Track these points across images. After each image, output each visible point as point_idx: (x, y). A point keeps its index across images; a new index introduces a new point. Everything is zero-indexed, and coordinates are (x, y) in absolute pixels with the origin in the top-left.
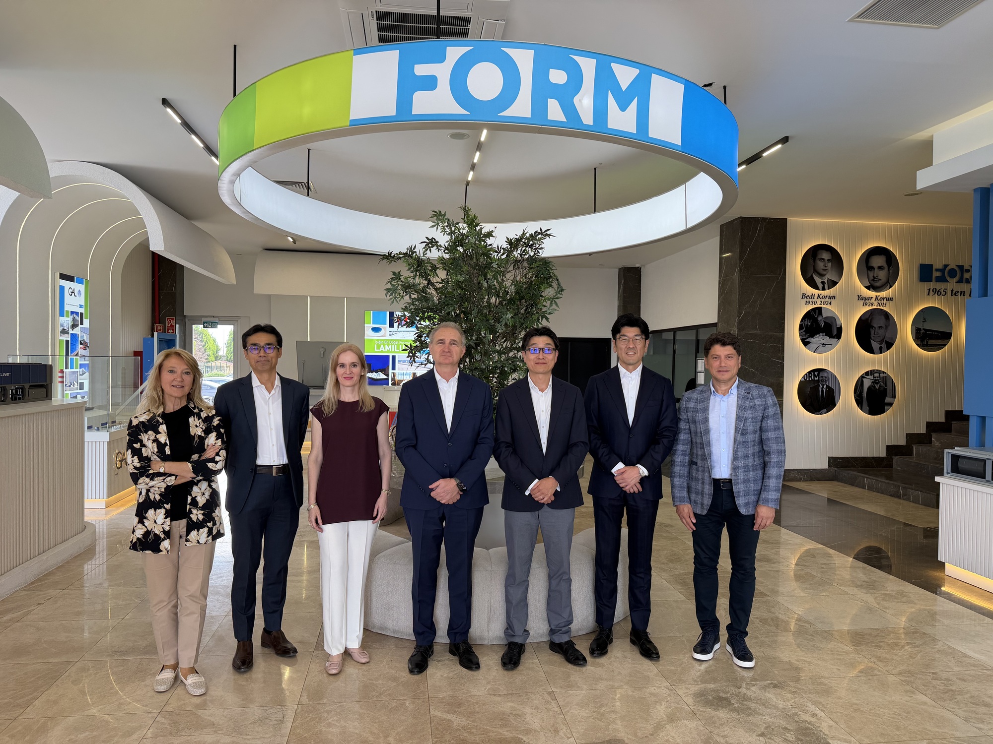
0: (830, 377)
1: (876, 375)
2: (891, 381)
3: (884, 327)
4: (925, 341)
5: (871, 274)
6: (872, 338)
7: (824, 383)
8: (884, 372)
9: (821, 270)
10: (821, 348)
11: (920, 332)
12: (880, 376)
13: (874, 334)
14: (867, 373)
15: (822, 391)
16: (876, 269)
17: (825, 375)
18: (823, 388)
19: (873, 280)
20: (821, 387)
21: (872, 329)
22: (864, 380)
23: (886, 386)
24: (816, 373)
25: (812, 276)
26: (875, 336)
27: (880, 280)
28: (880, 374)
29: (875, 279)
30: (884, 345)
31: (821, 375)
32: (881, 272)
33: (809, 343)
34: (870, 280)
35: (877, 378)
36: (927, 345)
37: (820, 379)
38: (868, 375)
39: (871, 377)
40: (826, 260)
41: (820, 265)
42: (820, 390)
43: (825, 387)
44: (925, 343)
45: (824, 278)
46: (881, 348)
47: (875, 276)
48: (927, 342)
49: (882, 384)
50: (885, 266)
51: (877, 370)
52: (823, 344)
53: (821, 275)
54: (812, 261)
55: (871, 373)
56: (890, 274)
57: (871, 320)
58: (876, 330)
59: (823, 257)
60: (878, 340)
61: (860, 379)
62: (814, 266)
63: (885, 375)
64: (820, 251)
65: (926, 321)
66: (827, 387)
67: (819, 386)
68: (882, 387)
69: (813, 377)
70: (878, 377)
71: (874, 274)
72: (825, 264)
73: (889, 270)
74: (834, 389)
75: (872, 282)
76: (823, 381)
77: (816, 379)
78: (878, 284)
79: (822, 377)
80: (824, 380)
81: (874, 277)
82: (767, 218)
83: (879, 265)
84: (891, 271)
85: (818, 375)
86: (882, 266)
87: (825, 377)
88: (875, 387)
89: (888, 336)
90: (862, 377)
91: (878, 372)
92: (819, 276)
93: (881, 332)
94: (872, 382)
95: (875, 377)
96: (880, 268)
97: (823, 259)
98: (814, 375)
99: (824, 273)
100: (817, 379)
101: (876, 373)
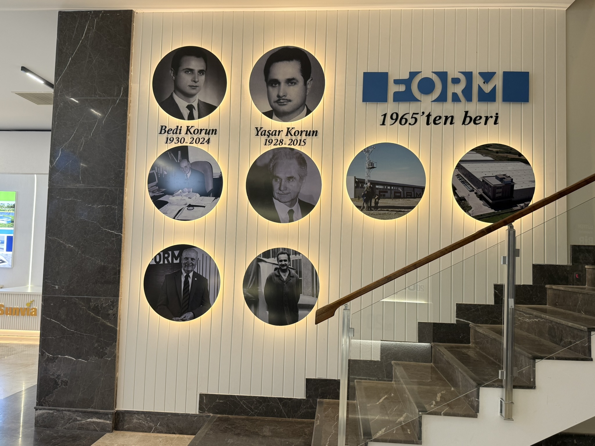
0: (201, 259)
1: (283, 257)
2: (310, 268)
3: (298, 177)
4: (373, 201)
5: (274, 92)
6: (276, 195)
7: (190, 269)
8: (296, 253)
9: (188, 88)
10: (185, 212)
11: (362, 186)
12: (289, 258)
13: (280, 189)
14: (266, 254)
15: (187, 282)
16: (283, 84)
17: (192, 255)
18: (187, 277)
19: (277, 102)
20: (185, 274)
21: (276, 180)
22: (262, 264)
23: (300, 276)
24: (176, 253)
25: (171, 96)
26: (280, 192)
27: (290, 101)
28: (289, 255)
29: (280, 100)
30: (296, 208)
31: (184, 255)
32: (292, 88)
33: (166, 203)
34: (272, 101)
35: (283, 263)
36: (376, 207)
37: (183, 262)
38: (268, 257)
39: (274, 260)
40: (196, 72)
41: (186, 80)
42: (183, 279)
43: (191, 275)
44: (373, 204)
45: (192, 99)
46: (291, 212)
47: (281, 94)
48: (376, 203)
49: (293, 272)
50: (299, 77)
51: (285, 249)
52: (190, 206)
53: (187, 96)
54: (171, 73)
55: (275, 253)
56: (308, 91)
57: (273, 167)
58: (283, 183)
59: (191, 67)
60: (287, 198)
61: (255, 264)
62: (176, 82)
63: (298, 257)
64: (186, 58)
65: (373, 168)
66: (195, 275)
67: (182, 273)
68: (293, 277)
69: (170, 259)
70: (285, 261)
71: (279, 92)
72: (195, 78)
73: (305, 84)
74: (208, 278)
75: (276, 105)
76: (188, 266)
77: (175, 261)
78: (286, 108)
79: (187, 258)
80: (191, 263)
81: (278, 96)
82: (100, 12)
83: (289, 76)
84: (309, 87)
85: (180, 255)
86: (293, 79)
87: (192, 259)
88: (279, 276)
89: (305, 191)
90: (258, 260)
91: (287, 252)
92: (183, 97)
93: (292, 186)
94: (276, 269)
95: (281, 261)
96: (291, 81)
97: (192, 70)
98: (173, 256)
99: (193, 91)
100: (178, 261)
101: (282, 253)
